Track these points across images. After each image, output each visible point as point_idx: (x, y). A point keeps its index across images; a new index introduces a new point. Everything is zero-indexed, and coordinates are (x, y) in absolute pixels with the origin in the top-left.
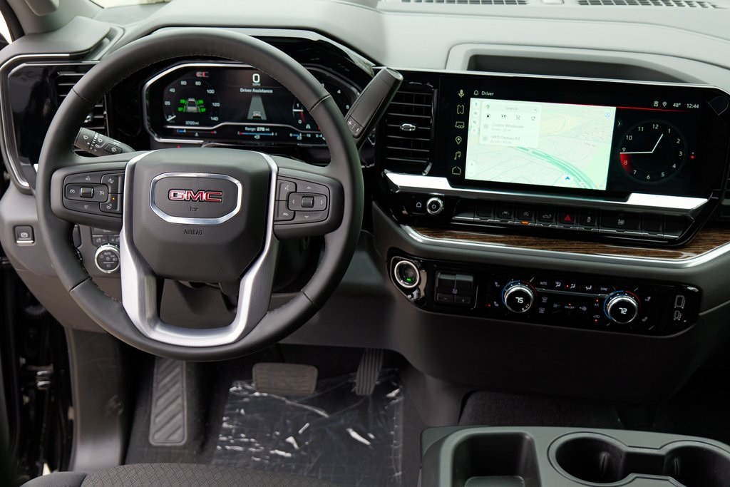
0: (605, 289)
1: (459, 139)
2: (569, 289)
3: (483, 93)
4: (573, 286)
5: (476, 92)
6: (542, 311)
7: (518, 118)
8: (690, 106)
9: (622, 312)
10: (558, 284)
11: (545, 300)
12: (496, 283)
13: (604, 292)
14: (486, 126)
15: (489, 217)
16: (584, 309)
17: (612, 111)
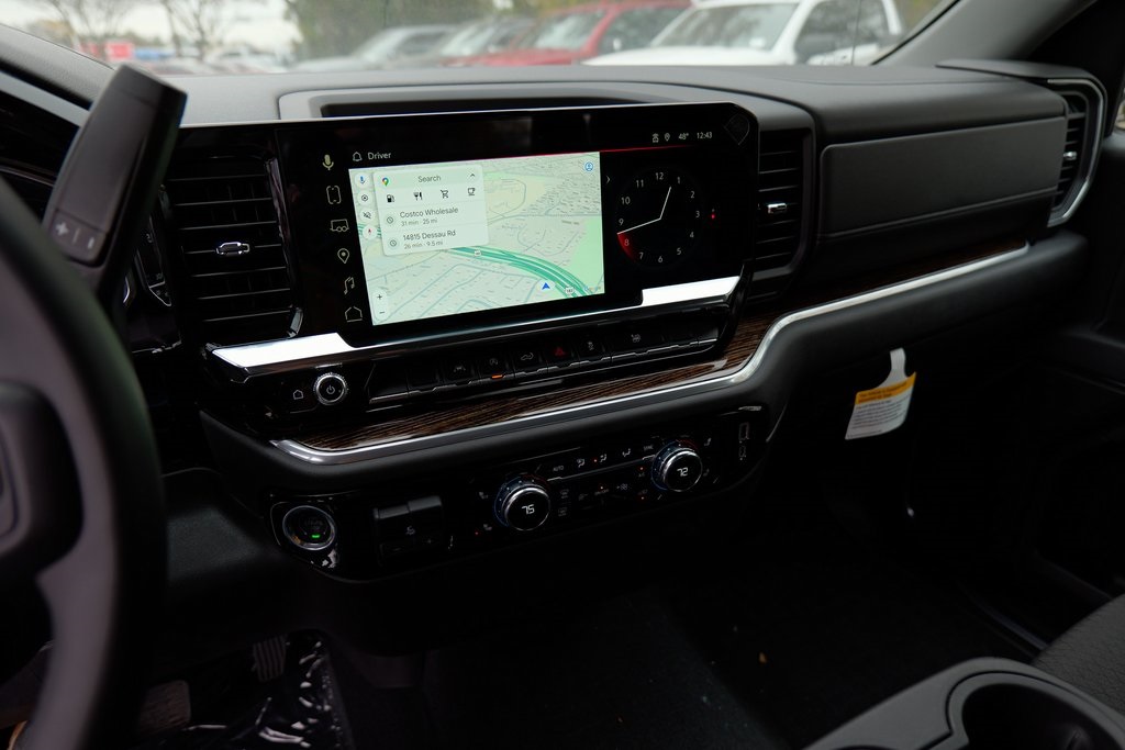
0: (650, 447)
1: (343, 254)
2: (599, 465)
3: (371, 156)
4: (604, 458)
5: (357, 156)
6: (563, 512)
7: (445, 194)
8: (700, 136)
9: (682, 474)
10: (581, 462)
11: (564, 494)
12: (481, 494)
13: (650, 452)
14: (390, 220)
15: (434, 382)
16: (624, 487)
17: (593, 159)
